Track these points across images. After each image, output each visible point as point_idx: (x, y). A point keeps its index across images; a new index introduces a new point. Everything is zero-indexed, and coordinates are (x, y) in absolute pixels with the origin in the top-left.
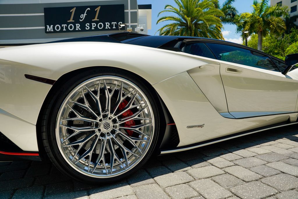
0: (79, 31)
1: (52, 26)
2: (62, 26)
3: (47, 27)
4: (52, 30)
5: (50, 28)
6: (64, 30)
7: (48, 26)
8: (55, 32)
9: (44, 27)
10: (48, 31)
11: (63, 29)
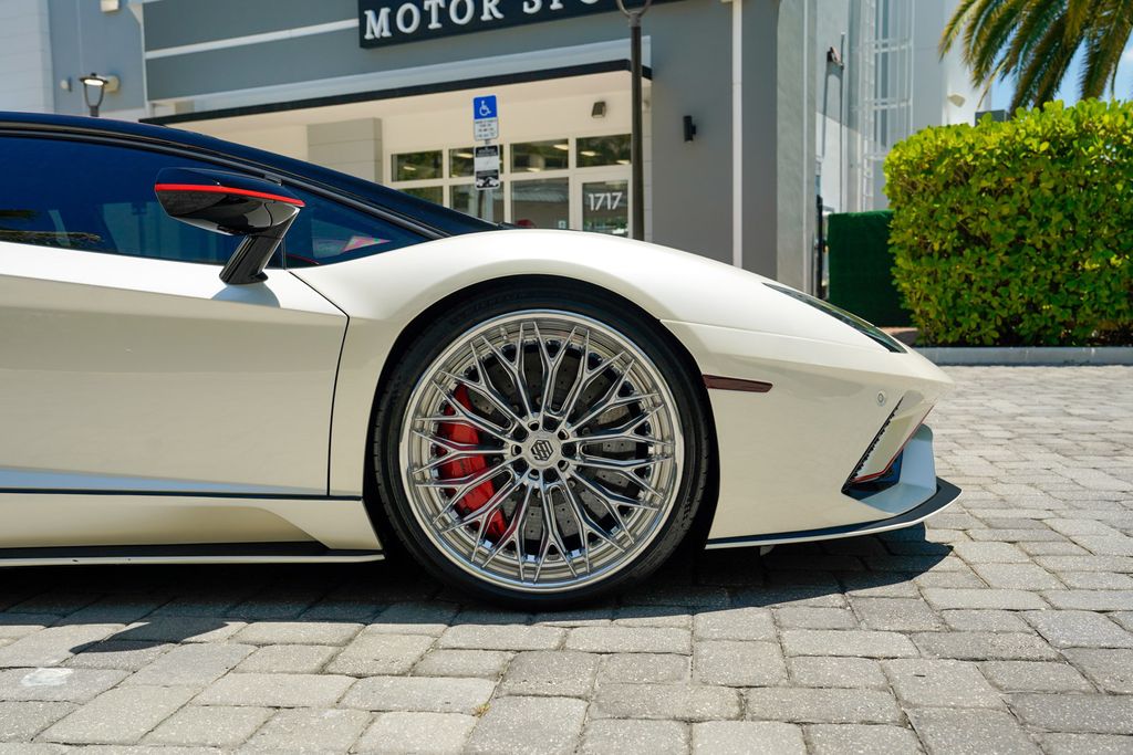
0: (494, 24)
1: (384, 12)
2: (426, 8)
3: (366, 16)
4: (386, 34)
5: (378, 25)
6: (434, 25)
7: (370, 14)
8: (397, 38)
9: (354, 23)
10: (368, 36)
11: (430, 22)
